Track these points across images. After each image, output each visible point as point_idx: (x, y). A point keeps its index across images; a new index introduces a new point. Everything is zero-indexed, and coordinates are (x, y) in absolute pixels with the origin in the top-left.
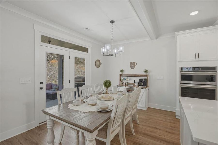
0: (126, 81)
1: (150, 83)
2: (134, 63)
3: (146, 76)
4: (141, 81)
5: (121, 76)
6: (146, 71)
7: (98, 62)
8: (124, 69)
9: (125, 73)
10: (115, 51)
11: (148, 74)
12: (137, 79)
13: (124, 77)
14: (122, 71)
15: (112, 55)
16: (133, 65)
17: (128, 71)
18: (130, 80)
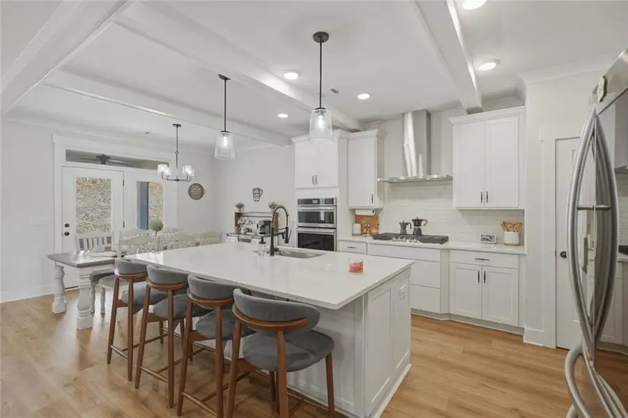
0: (245, 226)
2: (259, 190)
5: (238, 215)
7: (197, 189)
8: (243, 203)
9: (246, 210)
13: (243, 218)
14: (240, 206)
15: (177, 180)
16: (258, 193)
18: (251, 223)
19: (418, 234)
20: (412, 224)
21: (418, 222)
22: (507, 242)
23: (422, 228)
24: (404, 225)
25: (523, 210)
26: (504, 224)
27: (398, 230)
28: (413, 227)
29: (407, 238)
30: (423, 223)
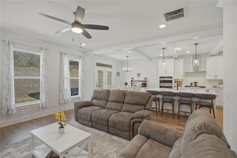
0: (135, 84)
1: (148, 85)
2: (139, 74)
3: (145, 81)
4: (143, 84)
5: (132, 81)
6: (145, 79)
7: (118, 73)
8: (133, 78)
9: (134, 80)
10: (129, 69)
11: (146, 80)
12: (141, 83)
13: (134, 82)
14: (132, 79)
15: (127, 71)
16: (139, 75)
17: (136, 78)
18: (137, 83)
19: (196, 86)
20: (194, 83)
21: (196, 83)
22: (220, 87)
23: (197, 84)
24: (191, 84)
25: (223, 80)
26: (219, 83)
27: (190, 85)
28: (194, 84)
29: (192, 87)
30: (197, 83)
